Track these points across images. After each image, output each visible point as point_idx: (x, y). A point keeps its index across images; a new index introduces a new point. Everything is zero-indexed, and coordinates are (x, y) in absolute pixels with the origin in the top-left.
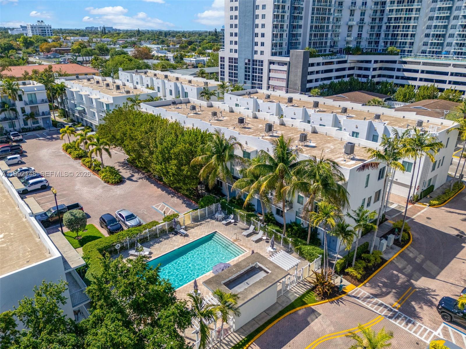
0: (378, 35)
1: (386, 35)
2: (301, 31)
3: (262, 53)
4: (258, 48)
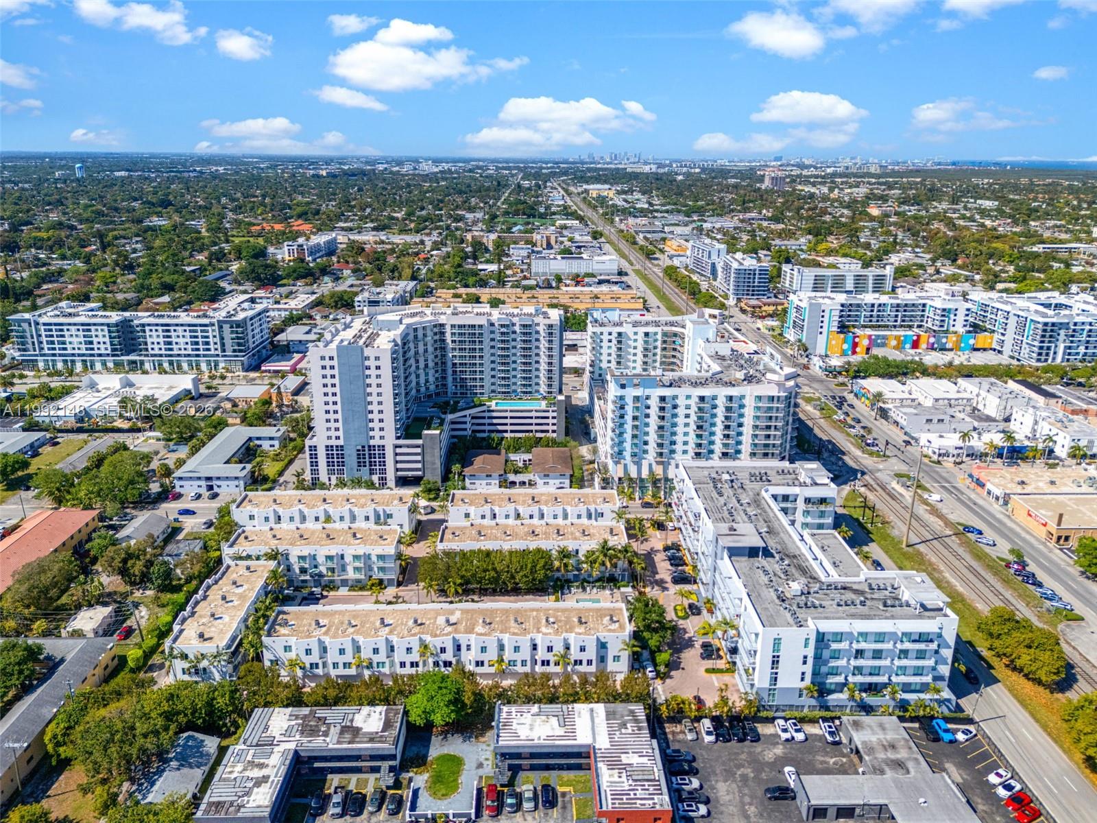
0: (446, 378)
3: (382, 438)
4: (377, 433)
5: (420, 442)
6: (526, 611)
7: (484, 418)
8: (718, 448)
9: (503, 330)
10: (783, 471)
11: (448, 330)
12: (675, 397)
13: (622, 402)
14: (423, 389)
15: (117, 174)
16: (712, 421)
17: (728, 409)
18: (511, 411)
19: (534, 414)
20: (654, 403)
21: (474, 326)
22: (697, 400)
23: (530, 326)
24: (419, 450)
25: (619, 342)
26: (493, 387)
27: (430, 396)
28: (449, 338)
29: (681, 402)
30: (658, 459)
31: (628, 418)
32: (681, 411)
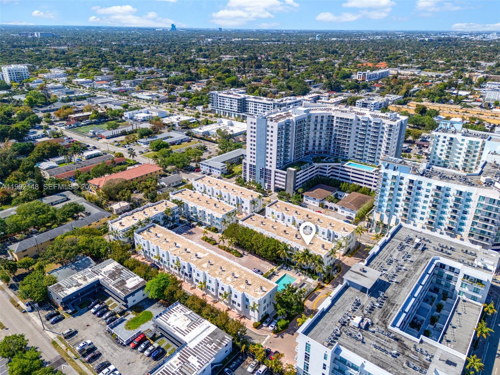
0: (330, 145)
1: (334, 146)
2: (289, 146)
3: (271, 166)
4: (268, 163)
5: (285, 172)
6: (233, 266)
7: (338, 169)
8: (446, 222)
9: (364, 124)
10: (467, 251)
11: (335, 120)
12: (420, 183)
13: (385, 177)
14: (317, 148)
15: (332, 39)
16: (444, 204)
17: (457, 200)
18: (353, 169)
19: (365, 174)
20: (405, 182)
21: (348, 119)
22: (435, 188)
23: (379, 124)
24: (284, 176)
25: (450, 144)
26: (354, 155)
27: (321, 152)
28: (335, 124)
29: (424, 186)
30: (404, 218)
31: (388, 188)
32: (423, 192)
